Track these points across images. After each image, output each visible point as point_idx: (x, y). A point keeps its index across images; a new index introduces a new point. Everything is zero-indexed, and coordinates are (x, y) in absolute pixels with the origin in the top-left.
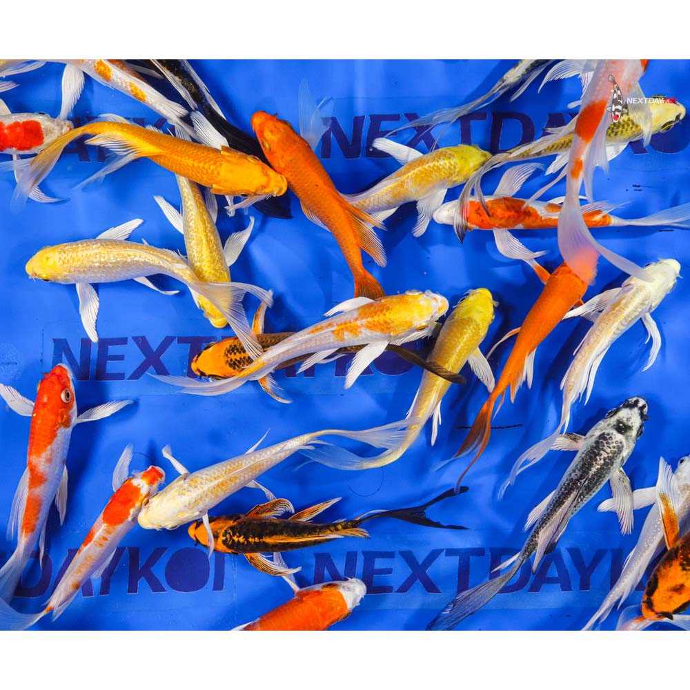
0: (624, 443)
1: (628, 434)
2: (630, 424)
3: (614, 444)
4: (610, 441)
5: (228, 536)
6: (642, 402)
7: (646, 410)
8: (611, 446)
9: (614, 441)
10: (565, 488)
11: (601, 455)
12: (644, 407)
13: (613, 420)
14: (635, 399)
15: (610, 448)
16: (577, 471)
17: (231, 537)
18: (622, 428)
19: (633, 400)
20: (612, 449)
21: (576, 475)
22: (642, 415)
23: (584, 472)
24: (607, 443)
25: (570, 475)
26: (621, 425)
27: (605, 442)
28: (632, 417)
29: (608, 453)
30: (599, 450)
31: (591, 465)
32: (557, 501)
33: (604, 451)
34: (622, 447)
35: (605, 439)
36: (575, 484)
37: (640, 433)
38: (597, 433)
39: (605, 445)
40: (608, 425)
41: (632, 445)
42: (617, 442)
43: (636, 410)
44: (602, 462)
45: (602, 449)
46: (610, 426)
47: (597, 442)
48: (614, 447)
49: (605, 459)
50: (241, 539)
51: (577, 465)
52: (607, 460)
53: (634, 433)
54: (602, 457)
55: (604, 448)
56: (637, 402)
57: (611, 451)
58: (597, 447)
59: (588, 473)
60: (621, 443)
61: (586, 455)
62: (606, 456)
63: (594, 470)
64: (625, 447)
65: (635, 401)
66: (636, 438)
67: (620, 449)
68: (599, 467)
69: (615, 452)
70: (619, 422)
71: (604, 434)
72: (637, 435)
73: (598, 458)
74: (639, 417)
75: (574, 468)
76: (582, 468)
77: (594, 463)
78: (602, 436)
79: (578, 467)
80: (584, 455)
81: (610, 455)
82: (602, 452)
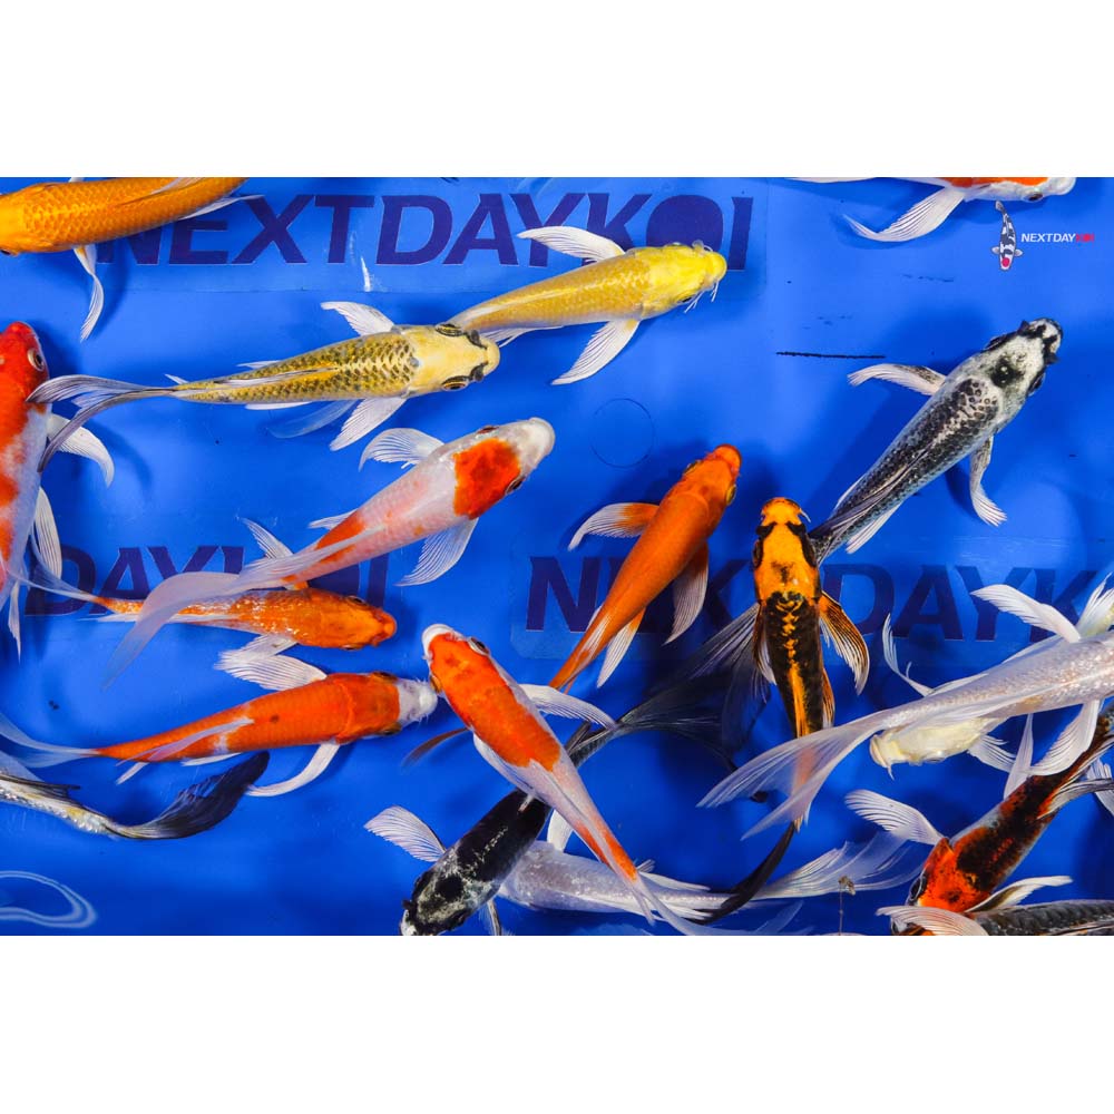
0: (1000, 404)
1: (1013, 386)
2: (1021, 367)
3: (983, 404)
4: (976, 398)
5: (792, 603)
6: (1050, 331)
7: (1056, 346)
8: (977, 406)
9: (984, 397)
10: (892, 459)
11: (958, 417)
12: (1053, 339)
13: (992, 358)
14: (1041, 323)
15: (974, 408)
16: (916, 434)
17: (790, 609)
18: (1004, 375)
19: (1035, 325)
20: (978, 411)
21: (913, 440)
22: (1046, 353)
23: (926, 438)
24: (970, 400)
25: (906, 437)
26: (1004, 369)
27: (967, 397)
28: (1028, 356)
29: (969, 416)
30: (957, 409)
31: (939, 428)
32: (874, 478)
33: (964, 411)
34: (996, 409)
35: (969, 392)
36: (908, 454)
37: (1036, 384)
38: (960, 379)
39: (968, 402)
40: (982, 367)
41: (1016, 407)
42: (987, 400)
43: (1037, 344)
44: (958, 426)
45: (961, 409)
46: (984, 369)
47: (955, 395)
48: (982, 409)
49: (963, 423)
50: (789, 628)
51: (919, 424)
52: (966, 426)
53: (1024, 385)
54: (959, 420)
55: (965, 408)
56: (1042, 329)
57: (975, 414)
58: (954, 403)
59: (931, 440)
60: (994, 403)
61: (936, 412)
62: (966, 419)
63: (942, 436)
64: (1001, 410)
65: (1039, 327)
66: (1027, 395)
67: (991, 413)
68: (952, 433)
69: (983, 416)
70: (1003, 362)
71: (969, 382)
72: (1030, 389)
73: (952, 420)
74: (1041, 356)
75: (913, 427)
76: (924, 430)
77: (945, 426)
78: (966, 387)
79: (920, 428)
80: (932, 410)
81: (974, 419)
82: (959, 413)
